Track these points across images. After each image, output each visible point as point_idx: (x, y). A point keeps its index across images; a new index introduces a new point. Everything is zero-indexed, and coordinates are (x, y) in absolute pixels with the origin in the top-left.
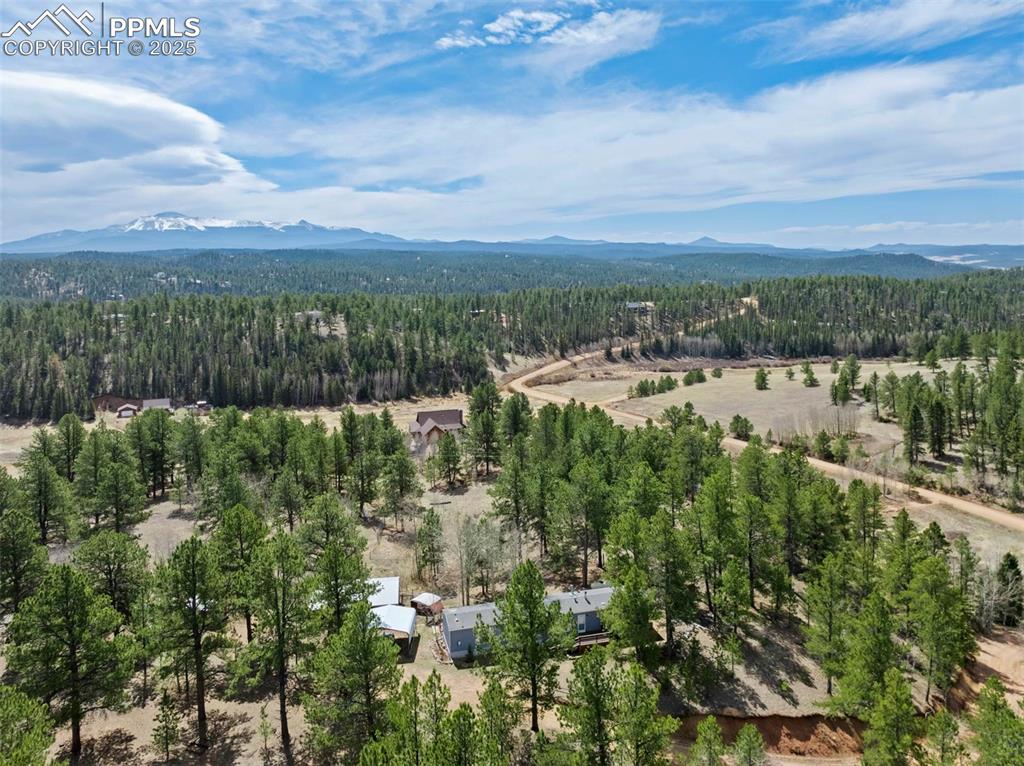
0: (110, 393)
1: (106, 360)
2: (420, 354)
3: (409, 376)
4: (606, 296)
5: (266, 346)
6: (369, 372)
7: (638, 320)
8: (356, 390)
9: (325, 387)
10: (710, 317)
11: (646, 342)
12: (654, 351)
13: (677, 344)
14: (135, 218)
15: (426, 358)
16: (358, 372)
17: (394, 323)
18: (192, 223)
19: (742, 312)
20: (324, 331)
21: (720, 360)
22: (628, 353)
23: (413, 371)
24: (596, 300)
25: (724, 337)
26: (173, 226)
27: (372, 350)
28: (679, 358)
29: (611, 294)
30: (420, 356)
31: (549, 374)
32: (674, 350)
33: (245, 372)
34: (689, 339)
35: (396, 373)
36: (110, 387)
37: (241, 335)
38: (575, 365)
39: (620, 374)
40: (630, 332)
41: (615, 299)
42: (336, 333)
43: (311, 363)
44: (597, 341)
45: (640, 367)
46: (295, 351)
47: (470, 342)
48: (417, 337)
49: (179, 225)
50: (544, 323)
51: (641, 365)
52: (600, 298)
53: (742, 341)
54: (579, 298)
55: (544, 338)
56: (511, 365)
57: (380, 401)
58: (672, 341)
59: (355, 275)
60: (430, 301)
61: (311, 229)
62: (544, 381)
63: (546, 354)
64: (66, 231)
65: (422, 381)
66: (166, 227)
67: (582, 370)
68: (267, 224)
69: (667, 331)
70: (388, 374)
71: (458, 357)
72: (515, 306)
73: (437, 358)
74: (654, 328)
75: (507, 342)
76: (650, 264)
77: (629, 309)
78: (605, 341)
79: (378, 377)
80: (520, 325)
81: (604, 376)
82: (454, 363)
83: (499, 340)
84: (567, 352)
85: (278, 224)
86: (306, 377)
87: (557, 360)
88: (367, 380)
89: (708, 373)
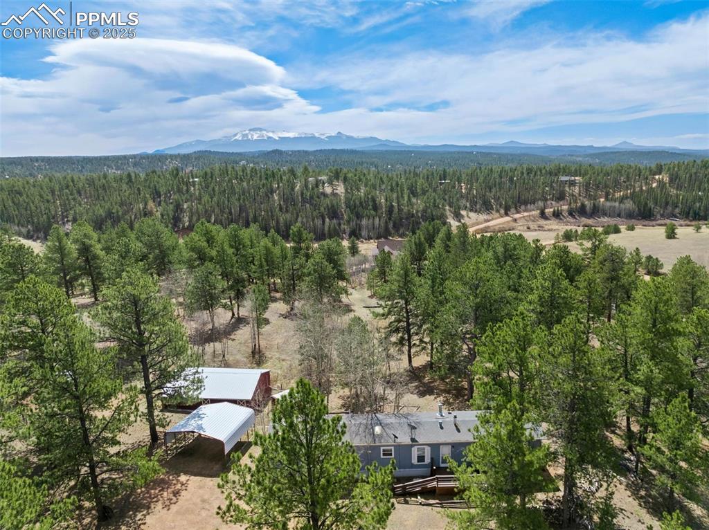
0: (187, 228)
1: (185, 207)
2: (396, 207)
3: (386, 222)
4: (543, 171)
5: (287, 199)
6: (358, 218)
7: (567, 189)
8: (348, 231)
9: (326, 228)
10: (627, 188)
11: (573, 206)
12: (579, 212)
13: (598, 207)
14: (236, 132)
15: (400, 210)
16: (350, 218)
17: (380, 186)
18: (271, 135)
19: (654, 185)
20: (328, 190)
21: (633, 220)
22: (558, 213)
23: (390, 219)
24: (535, 174)
25: (638, 204)
26: (259, 137)
27: (361, 203)
28: (600, 218)
29: (548, 169)
30: (396, 210)
31: (495, 225)
32: (596, 212)
33: (272, 216)
34: (608, 204)
35: (377, 220)
36: (187, 224)
37: (272, 192)
38: (515, 220)
39: (550, 227)
40: (561, 197)
41: (551, 173)
42: (337, 191)
43: (317, 211)
44: (534, 204)
45: (566, 223)
46: (307, 202)
47: (435, 200)
48: (395, 195)
49: (263, 136)
50: (493, 190)
51: (568, 222)
52: (539, 173)
53: (653, 206)
54: (522, 173)
55: (493, 201)
56: (466, 218)
57: (366, 239)
58: (594, 204)
59: (368, 164)
60: (410, 173)
61: (344, 138)
62: (489, 230)
63: (494, 212)
64: (197, 141)
65: (397, 227)
66: (255, 137)
67: (521, 224)
68: (317, 135)
69: (590, 197)
70: (371, 220)
71: (425, 211)
72: (472, 177)
73: (409, 211)
74: (580, 195)
75: (463, 202)
76: (581, 159)
77: (561, 181)
78: (540, 204)
79: (364, 222)
80: (475, 192)
81: (537, 228)
82: (422, 215)
83: (458, 200)
84: (510, 211)
85: (323, 135)
86: (313, 220)
87: (502, 217)
88: (356, 225)
89: (623, 228)
